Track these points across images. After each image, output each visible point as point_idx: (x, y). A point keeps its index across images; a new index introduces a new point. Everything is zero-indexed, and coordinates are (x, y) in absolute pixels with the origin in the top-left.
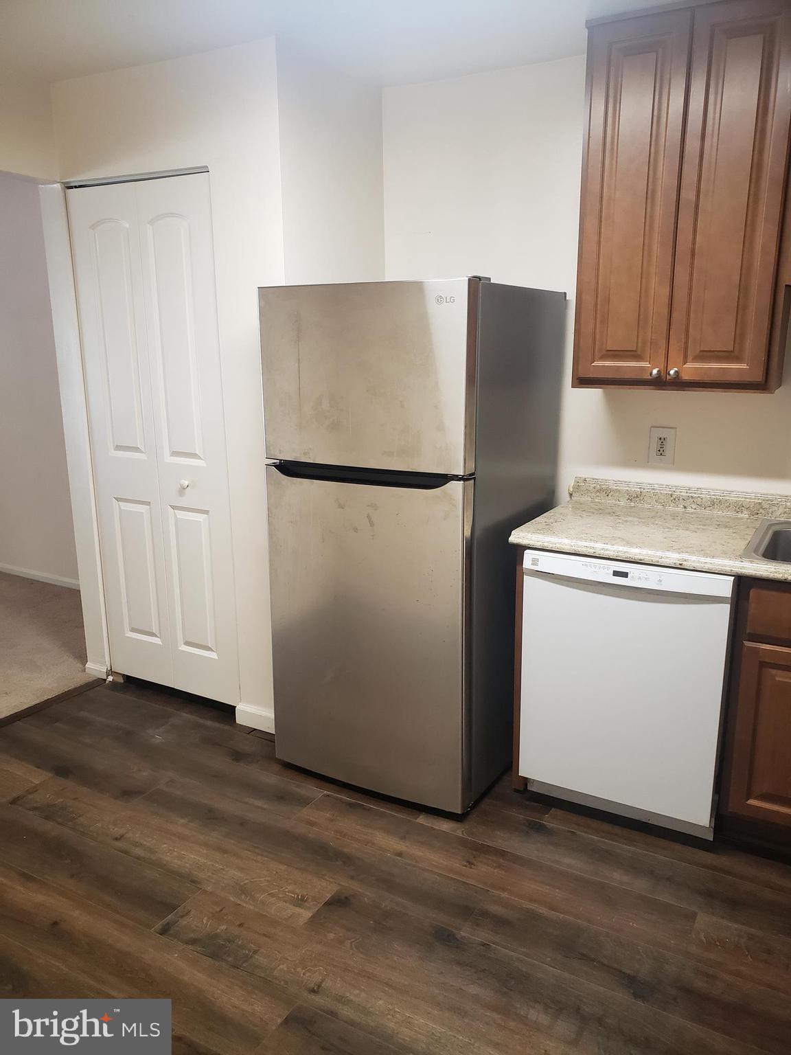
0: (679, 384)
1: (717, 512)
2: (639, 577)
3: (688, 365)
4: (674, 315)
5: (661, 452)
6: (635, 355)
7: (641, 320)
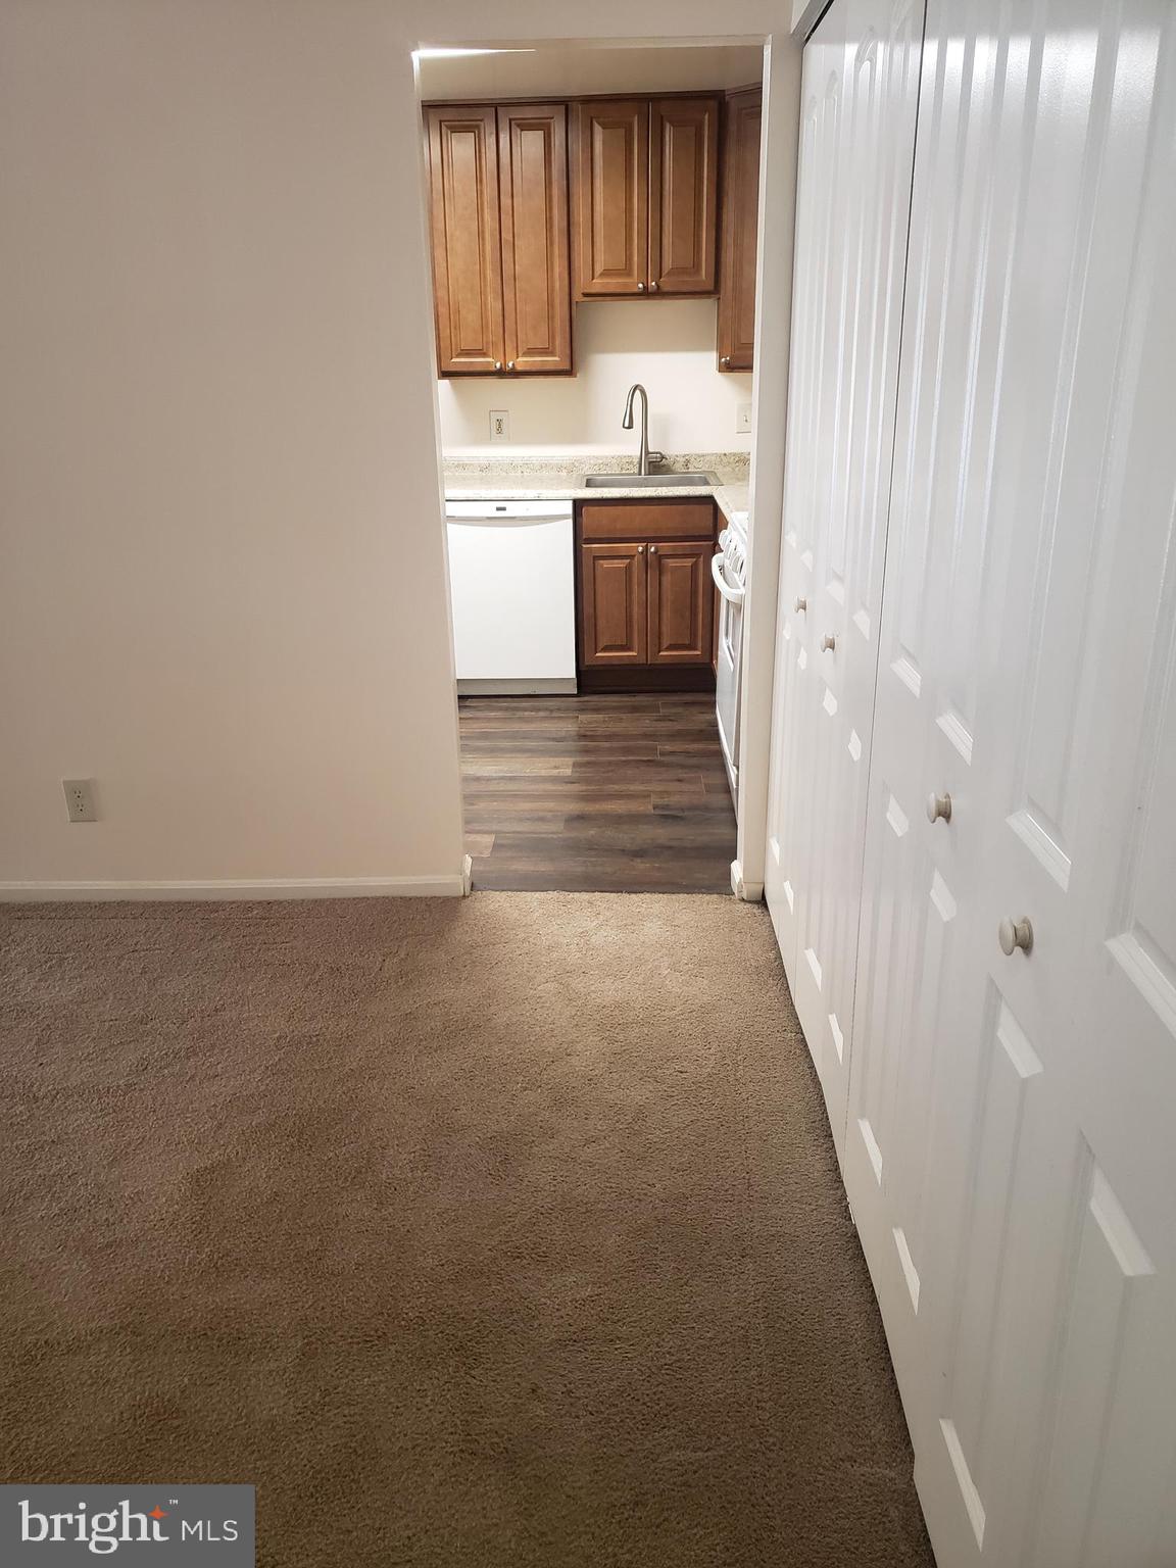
0: (515, 374)
1: (545, 473)
2: (513, 510)
3: (520, 359)
4: (506, 322)
5: (499, 430)
6: (482, 353)
7: (484, 327)
